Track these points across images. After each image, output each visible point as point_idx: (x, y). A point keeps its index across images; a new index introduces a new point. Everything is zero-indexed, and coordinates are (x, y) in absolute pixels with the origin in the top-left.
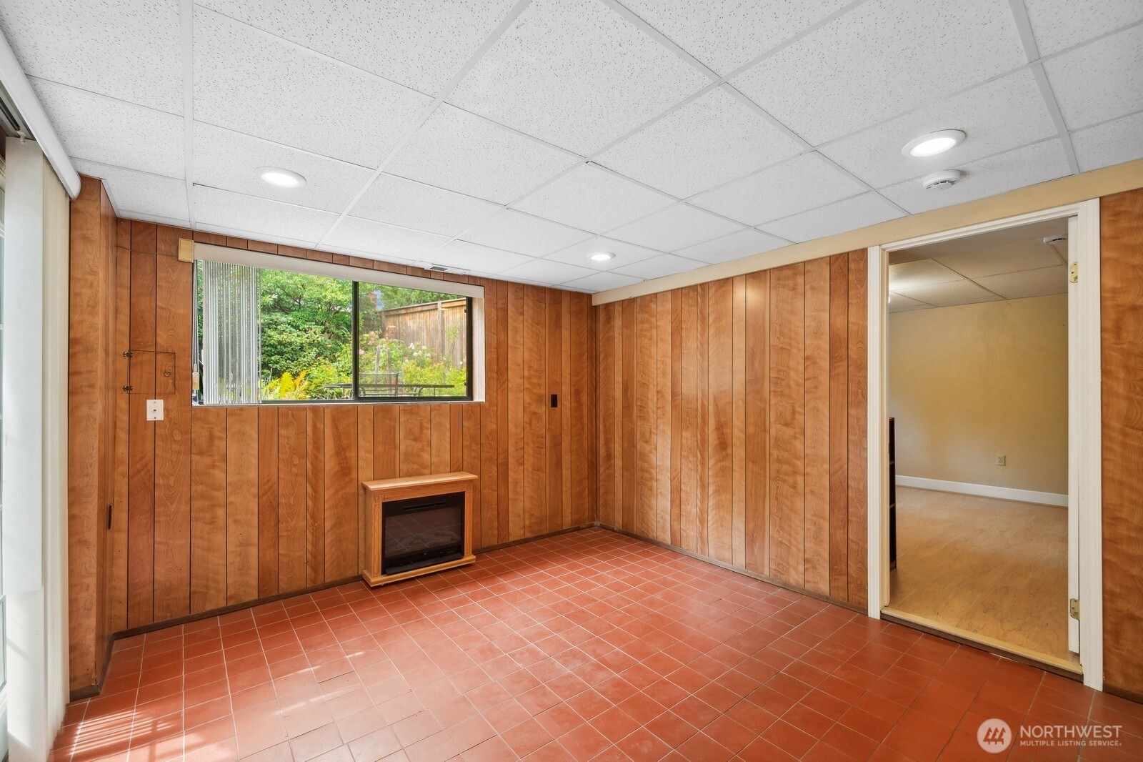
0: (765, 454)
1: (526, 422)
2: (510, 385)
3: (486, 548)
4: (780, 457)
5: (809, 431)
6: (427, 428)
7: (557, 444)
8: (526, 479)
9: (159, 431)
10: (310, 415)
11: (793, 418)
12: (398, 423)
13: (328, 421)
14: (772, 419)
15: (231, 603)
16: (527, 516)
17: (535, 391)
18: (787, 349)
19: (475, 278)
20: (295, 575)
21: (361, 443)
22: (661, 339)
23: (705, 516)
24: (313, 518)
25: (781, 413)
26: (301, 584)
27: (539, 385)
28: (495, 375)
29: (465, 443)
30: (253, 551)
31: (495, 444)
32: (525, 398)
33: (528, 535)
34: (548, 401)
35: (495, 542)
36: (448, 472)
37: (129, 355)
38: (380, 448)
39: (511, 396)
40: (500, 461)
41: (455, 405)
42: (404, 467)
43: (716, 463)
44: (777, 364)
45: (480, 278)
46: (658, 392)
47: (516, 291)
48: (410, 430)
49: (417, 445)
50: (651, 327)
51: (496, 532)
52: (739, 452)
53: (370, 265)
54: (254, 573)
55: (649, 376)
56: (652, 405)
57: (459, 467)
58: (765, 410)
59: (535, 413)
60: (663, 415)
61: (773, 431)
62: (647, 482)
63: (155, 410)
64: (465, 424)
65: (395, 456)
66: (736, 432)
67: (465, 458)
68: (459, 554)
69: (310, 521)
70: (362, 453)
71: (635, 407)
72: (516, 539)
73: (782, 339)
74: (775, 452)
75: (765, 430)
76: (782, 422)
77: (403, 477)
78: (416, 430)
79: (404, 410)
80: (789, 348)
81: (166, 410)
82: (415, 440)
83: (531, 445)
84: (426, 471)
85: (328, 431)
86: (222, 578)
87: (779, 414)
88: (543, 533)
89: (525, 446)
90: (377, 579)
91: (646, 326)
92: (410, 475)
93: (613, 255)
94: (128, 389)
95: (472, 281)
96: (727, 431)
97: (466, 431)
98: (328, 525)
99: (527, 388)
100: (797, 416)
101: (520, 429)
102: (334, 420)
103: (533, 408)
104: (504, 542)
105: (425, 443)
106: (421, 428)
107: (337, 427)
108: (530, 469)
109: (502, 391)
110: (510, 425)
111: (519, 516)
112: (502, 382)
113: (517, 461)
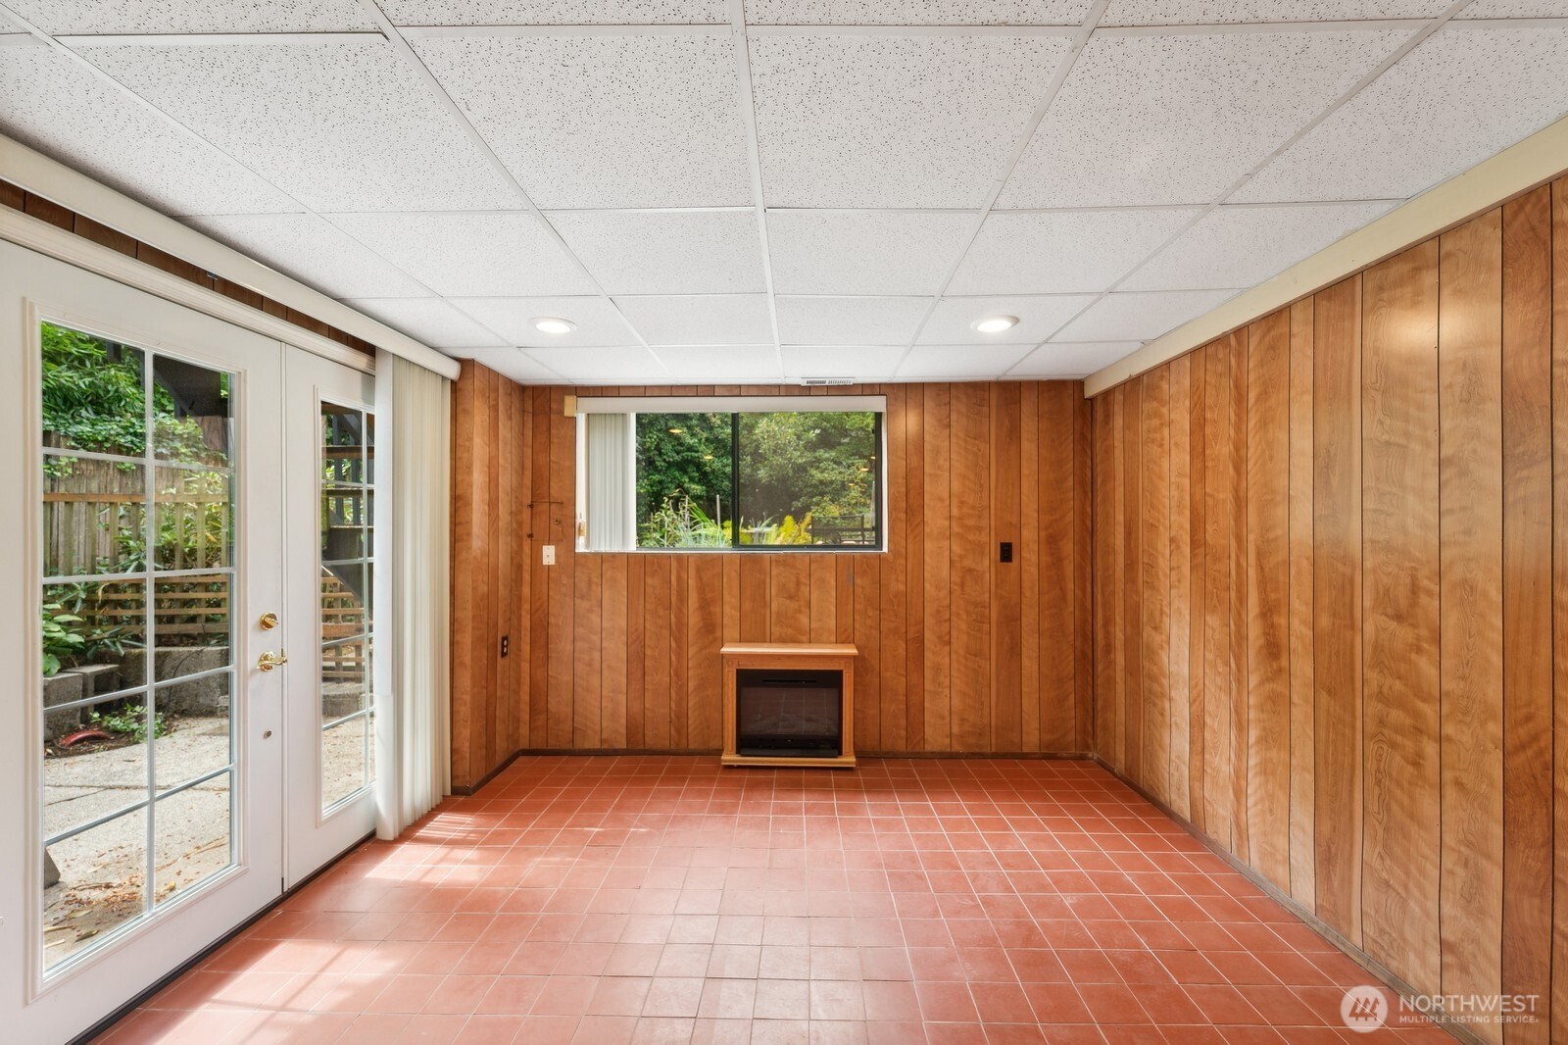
0: (1352, 679)
1: (955, 584)
2: (927, 529)
3: (888, 753)
4: (1385, 690)
5: (1449, 636)
6: (805, 584)
7: (1011, 619)
8: (954, 665)
9: (552, 575)
10: (674, 564)
11: (1414, 603)
12: (768, 576)
13: (692, 572)
14: (1368, 603)
15: (605, 746)
16: (955, 720)
17: (971, 537)
18: (1399, 445)
19: (871, 386)
20: (658, 734)
21: (726, 597)
22: (1176, 444)
23: (1243, 783)
24: (677, 674)
25: (1387, 591)
26: (664, 743)
27: (979, 529)
28: (903, 516)
29: (857, 607)
30: (623, 698)
31: (902, 611)
32: (953, 548)
33: (957, 748)
34: (995, 552)
35: (901, 746)
36: (831, 643)
37: (531, 506)
38: (747, 606)
39: (928, 545)
40: (910, 636)
41: (844, 556)
42: (776, 630)
43: (1262, 683)
44: (1378, 479)
45: (880, 385)
46: (1172, 540)
47: (938, 395)
48: (784, 586)
49: (793, 605)
50: (1162, 425)
51: (903, 733)
52: (1302, 667)
53: (737, 392)
54: (624, 721)
55: (1159, 512)
56: (1163, 564)
57: (848, 637)
58: (1352, 581)
59: (970, 570)
60: (1179, 581)
61: (1369, 629)
62: (1156, 701)
63: (549, 555)
64: (858, 581)
65: (765, 616)
66: (1295, 623)
67: (857, 626)
68: (836, 752)
69: (674, 678)
70: (727, 609)
71: (1141, 565)
72: (937, 749)
73: (1388, 422)
74: (1373, 676)
75: (1352, 626)
76: (1389, 611)
77: (775, 642)
78: (792, 586)
79: (776, 561)
80: (1403, 441)
81: (557, 556)
82: (790, 598)
83: (964, 617)
84: (805, 638)
85: (692, 582)
86: (597, 719)
87: (1381, 592)
88: (983, 751)
89: (953, 618)
90: (730, 757)
91: (1155, 422)
92: (783, 640)
93: (1016, 320)
94: (531, 536)
95: (867, 391)
96: (1280, 620)
97: (858, 590)
98: (692, 685)
99: (958, 533)
100: (1424, 599)
101: (944, 593)
102: (699, 570)
103: (968, 563)
104: (917, 749)
105: (803, 603)
106: (798, 583)
107: (701, 579)
108: (962, 652)
109: (915, 537)
110: (927, 585)
111: (942, 718)
112: (914, 524)
113: (940, 638)
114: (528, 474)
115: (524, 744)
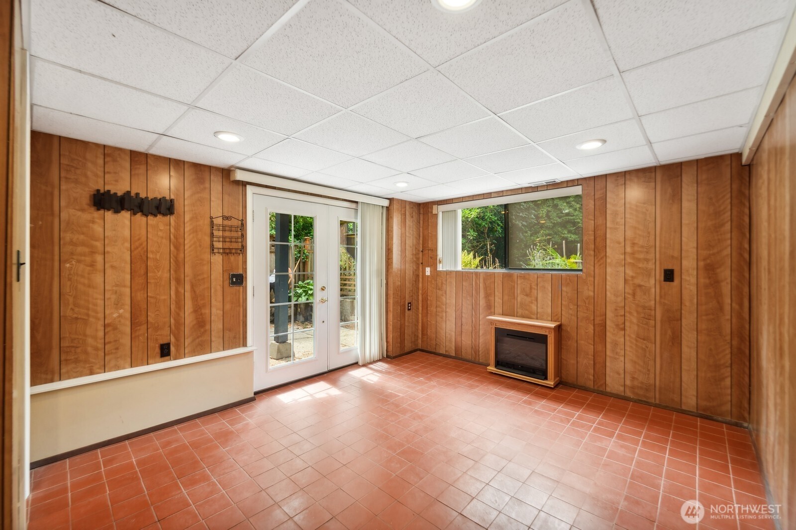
1: (628, 294)
2: (608, 261)
3: (582, 386)
6: (535, 289)
7: (673, 319)
8: (628, 343)
9: (429, 279)
10: (474, 276)
12: (516, 284)
13: (481, 280)
15: (447, 354)
16: (628, 377)
17: (641, 265)
19: (573, 181)
20: (467, 353)
21: (496, 293)
24: (475, 327)
26: (469, 357)
27: (647, 260)
29: (563, 303)
30: (453, 334)
31: (591, 307)
32: (627, 271)
33: (629, 394)
34: (660, 275)
35: (590, 384)
36: (549, 321)
37: (422, 251)
38: (506, 298)
39: (609, 270)
40: (597, 322)
41: (556, 275)
42: (520, 311)
45: (578, 180)
47: (617, 179)
48: (524, 289)
49: (528, 299)
51: (592, 377)
54: (454, 344)
57: (558, 319)
59: (640, 286)
63: (428, 271)
64: (564, 289)
65: (514, 304)
67: (563, 313)
68: (544, 378)
69: (474, 328)
70: (497, 299)
72: (614, 392)
77: (519, 317)
78: (528, 289)
79: (520, 276)
81: (431, 271)
82: (527, 295)
83: (635, 315)
84: (534, 317)
85: (481, 285)
88: (649, 401)
89: (627, 314)
90: (492, 368)
92: (523, 317)
94: (422, 263)
95: (570, 184)
97: (564, 294)
98: (481, 333)
99: (631, 263)
101: (620, 299)
102: (484, 280)
103: (638, 281)
104: (601, 389)
105: (533, 298)
106: (531, 288)
107: (485, 284)
108: (634, 336)
109: (600, 265)
110: (608, 294)
111: (619, 374)
112: (600, 257)
113: (617, 325)
114: (421, 238)
115: (420, 347)
